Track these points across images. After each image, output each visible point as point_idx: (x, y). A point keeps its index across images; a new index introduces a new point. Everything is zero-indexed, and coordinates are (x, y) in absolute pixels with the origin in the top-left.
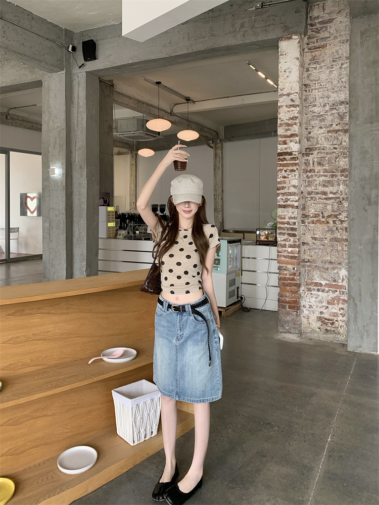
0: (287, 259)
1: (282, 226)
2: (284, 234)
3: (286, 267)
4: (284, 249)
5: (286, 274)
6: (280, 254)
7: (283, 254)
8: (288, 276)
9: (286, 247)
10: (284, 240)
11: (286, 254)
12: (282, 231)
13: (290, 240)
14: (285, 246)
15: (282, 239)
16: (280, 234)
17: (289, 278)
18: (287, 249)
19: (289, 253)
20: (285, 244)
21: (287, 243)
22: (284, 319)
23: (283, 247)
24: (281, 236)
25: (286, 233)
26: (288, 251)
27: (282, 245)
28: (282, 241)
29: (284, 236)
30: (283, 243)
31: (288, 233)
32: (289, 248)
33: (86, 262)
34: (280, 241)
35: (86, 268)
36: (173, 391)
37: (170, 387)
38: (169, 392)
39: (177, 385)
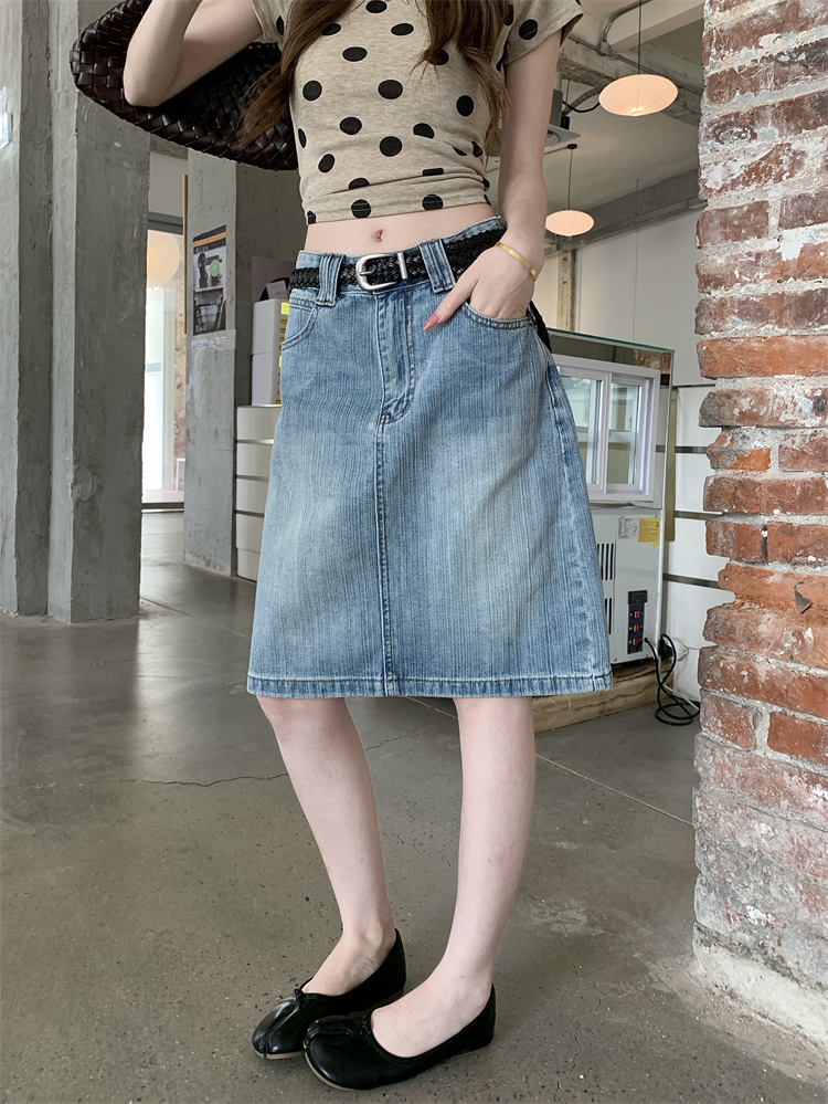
0: (770, 330)
1: (742, 58)
2: (748, 123)
3: (761, 397)
4: (752, 244)
5: (763, 459)
6: (717, 294)
7: (739, 292)
8: (774, 473)
9: (760, 232)
10: (756, 173)
11: (761, 287)
12: (741, 103)
13: (797, 161)
14: (752, 221)
15: (738, 170)
16: (721, 129)
17: (778, 488)
18: (768, 244)
19: (782, 272)
20: (760, 208)
21: (775, 194)
22: (733, 835)
23: (738, 237)
24: (733, 146)
25: (769, 112)
26: (775, 255)
27: (735, 217)
28: (734, 183)
29: (754, 136)
30: (744, 196)
31: (783, 103)
32: (785, 233)
33: (75, 451)
34: (720, 191)
35: (75, 474)
36: (368, 658)
37: (356, 644)
38: (350, 671)
39: (388, 627)
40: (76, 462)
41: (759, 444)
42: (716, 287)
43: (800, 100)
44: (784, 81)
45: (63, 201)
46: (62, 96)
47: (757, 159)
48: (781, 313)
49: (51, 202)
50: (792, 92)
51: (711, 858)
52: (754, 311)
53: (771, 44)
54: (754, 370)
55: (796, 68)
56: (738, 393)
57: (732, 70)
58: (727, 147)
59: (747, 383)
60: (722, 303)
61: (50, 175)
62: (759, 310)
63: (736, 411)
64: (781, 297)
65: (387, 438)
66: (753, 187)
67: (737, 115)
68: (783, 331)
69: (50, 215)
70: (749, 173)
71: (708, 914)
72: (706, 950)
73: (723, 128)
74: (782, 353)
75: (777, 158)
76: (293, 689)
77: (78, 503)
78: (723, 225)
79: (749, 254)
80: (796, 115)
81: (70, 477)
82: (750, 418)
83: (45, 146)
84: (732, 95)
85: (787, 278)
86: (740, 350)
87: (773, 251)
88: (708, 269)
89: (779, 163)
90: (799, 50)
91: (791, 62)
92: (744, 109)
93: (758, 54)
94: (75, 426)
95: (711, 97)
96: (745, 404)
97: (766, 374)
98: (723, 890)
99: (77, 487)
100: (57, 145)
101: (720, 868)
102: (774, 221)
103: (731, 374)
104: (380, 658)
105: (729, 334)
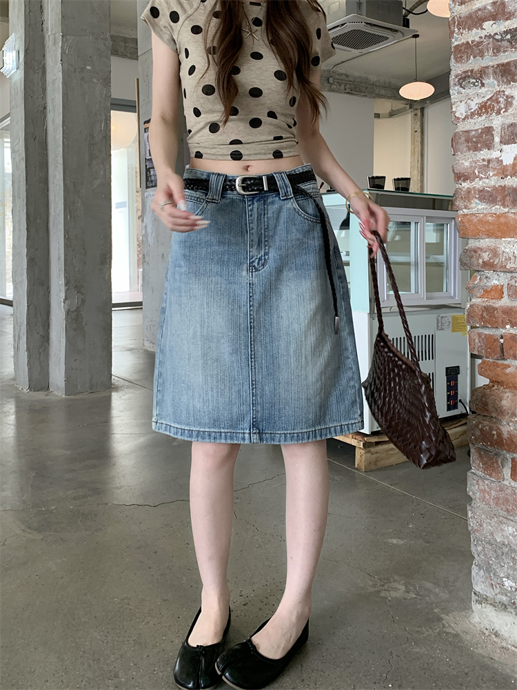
0: (498, 209)
1: (473, 35)
2: (477, 77)
3: (495, 252)
4: (484, 154)
5: (498, 292)
6: (466, 185)
7: (478, 184)
8: (505, 301)
9: (489, 146)
10: (485, 108)
11: (491, 181)
12: (474, 64)
13: (509, 101)
14: (483, 139)
15: (474, 107)
17: (508, 312)
18: (494, 154)
19: (503, 172)
20: (489, 130)
21: (497, 122)
22: (492, 534)
23: (476, 149)
24: (471, 91)
25: (491, 70)
26: (499, 161)
27: (474, 136)
28: (472, 114)
29: (483, 85)
30: (478, 123)
31: (498, 65)
32: (505, 147)
33: (65, 277)
34: (464, 119)
35: (66, 293)
36: (241, 418)
37: (235, 409)
38: (231, 426)
39: (254, 398)
40: (66, 285)
41: (496, 282)
42: (464, 181)
43: (508, 63)
44: (498, 51)
45: (54, 107)
46: (51, 37)
47: (485, 99)
48: (504, 199)
49: (45, 108)
50: (504, 58)
51: (480, 548)
52: (488, 196)
53: (490, 27)
54: (490, 235)
55: (505, 43)
56: (481, 249)
57: (468, 42)
58: (467, 91)
59: (485, 242)
60: (469, 191)
61: (44, 90)
62: (491, 196)
63: (481, 261)
64: (503, 188)
65: (255, 280)
66: (484, 117)
67: (472, 71)
68: (506, 210)
69: (45, 116)
70: (480, 108)
71: (480, 585)
72: (479, 606)
73: (464, 79)
74: (506, 224)
75: (497, 99)
76: (197, 436)
77: (68, 313)
78: (467, 141)
79: (484, 160)
80: (506, 72)
81: (63, 295)
82: (489, 265)
83: (41, 70)
84: (468, 58)
85: (506, 176)
86: (481, 221)
87: (497, 158)
88: (459, 169)
89: (498, 102)
90: (506, 32)
91: (502, 40)
92: (476, 68)
93: (483, 33)
94: (65, 260)
95: (456, 59)
96: (486, 256)
97: (497, 237)
98: (488, 569)
99: (67, 302)
100: (48, 70)
101: (485, 555)
102: (497, 139)
103: (477, 236)
104: (249, 418)
105: (474, 211)
